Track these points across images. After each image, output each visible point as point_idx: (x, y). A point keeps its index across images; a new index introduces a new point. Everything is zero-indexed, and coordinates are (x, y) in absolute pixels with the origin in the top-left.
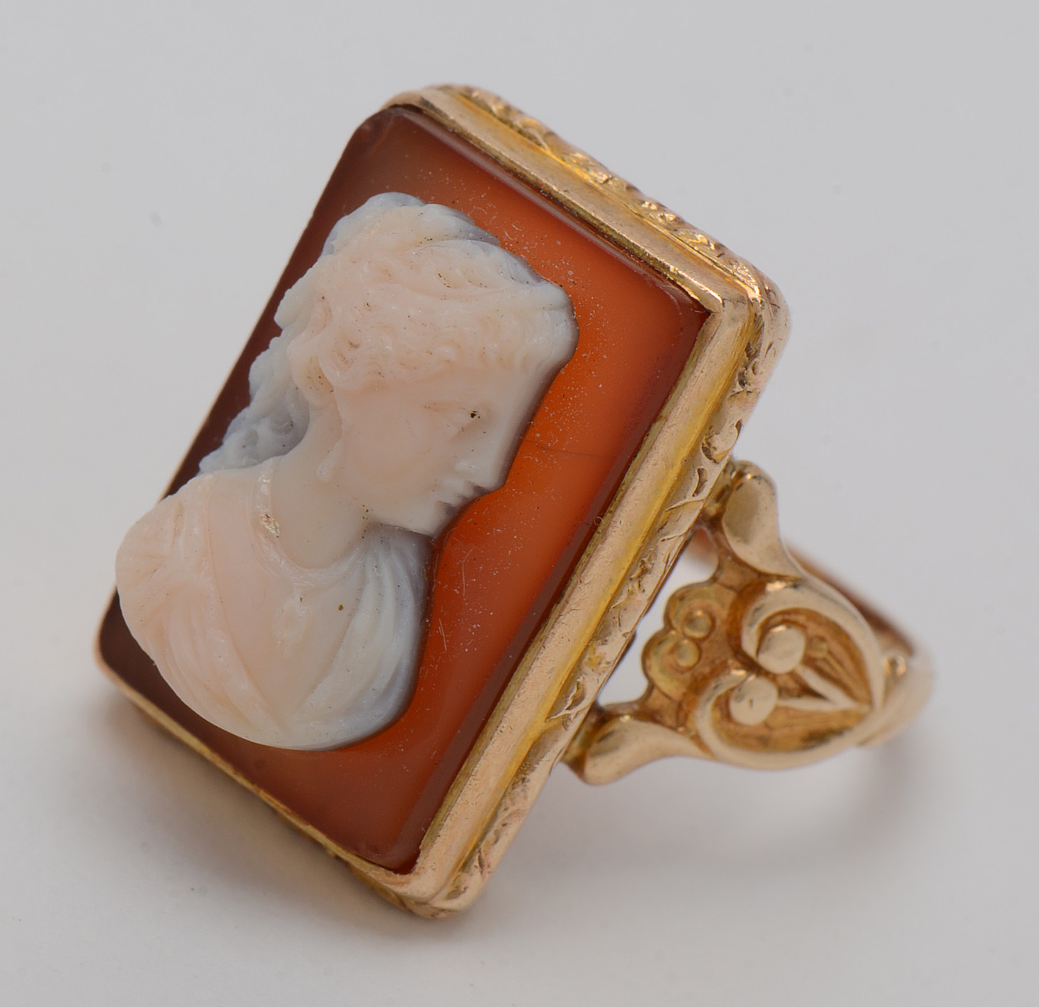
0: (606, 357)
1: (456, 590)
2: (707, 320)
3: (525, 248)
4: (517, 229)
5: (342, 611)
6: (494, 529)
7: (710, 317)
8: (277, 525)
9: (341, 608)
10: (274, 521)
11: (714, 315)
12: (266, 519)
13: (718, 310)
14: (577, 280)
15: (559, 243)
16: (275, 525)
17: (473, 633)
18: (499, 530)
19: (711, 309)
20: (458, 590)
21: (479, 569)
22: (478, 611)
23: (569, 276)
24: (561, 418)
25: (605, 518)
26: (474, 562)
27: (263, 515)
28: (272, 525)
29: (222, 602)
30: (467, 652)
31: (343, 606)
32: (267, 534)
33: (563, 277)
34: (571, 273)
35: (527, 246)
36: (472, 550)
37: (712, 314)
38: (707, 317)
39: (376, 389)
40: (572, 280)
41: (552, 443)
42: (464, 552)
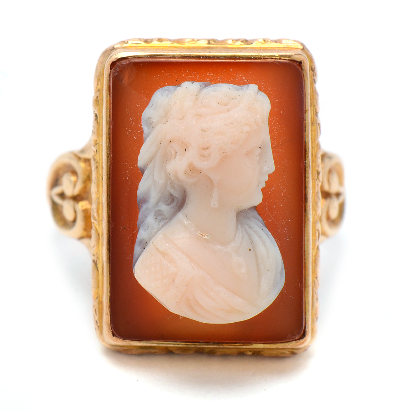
0: (277, 100)
1: (270, 221)
2: (302, 65)
3: (219, 80)
4: (210, 75)
5: (251, 250)
6: (271, 189)
7: (302, 63)
8: (208, 235)
9: (250, 250)
10: (205, 234)
11: (303, 62)
12: (201, 235)
13: (303, 59)
14: (248, 79)
15: (231, 70)
16: (207, 235)
17: (287, 232)
18: (273, 189)
19: (301, 60)
20: (270, 220)
21: (274, 208)
22: (284, 223)
23: (244, 80)
24: (273, 133)
25: (306, 160)
26: (270, 206)
27: (199, 235)
28: (205, 236)
29: (210, 275)
30: (289, 240)
31: (250, 249)
32: (206, 241)
33: (242, 81)
34: (244, 78)
35: (219, 79)
36: (267, 202)
37: (302, 62)
38: (301, 64)
39: (224, 159)
40: (246, 80)
41: (275, 144)
42: (264, 205)
